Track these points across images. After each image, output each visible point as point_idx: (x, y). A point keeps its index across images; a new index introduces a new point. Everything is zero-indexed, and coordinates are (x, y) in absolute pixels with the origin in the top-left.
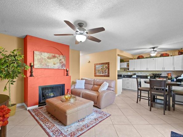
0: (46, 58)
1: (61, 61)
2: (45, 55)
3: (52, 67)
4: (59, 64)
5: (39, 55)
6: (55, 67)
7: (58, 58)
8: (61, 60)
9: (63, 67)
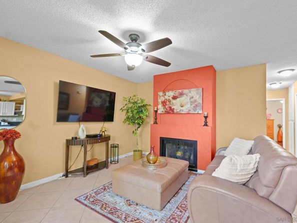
0: (170, 98)
1: (192, 100)
2: (169, 95)
3: (178, 110)
4: (189, 105)
5: (163, 96)
6: (182, 111)
7: (187, 96)
8: (192, 97)
9: (197, 110)
